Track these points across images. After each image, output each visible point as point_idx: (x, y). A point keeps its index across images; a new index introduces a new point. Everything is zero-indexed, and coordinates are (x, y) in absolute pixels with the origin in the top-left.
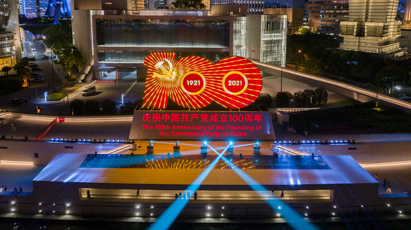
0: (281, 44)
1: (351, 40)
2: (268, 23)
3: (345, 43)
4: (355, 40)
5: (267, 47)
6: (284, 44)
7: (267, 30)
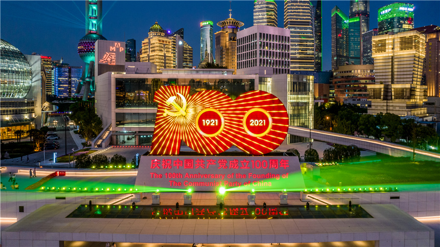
0: (309, 107)
1: (379, 104)
2: (294, 83)
3: (373, 107)
4: (382, 104)
5: (294, 110)
6: (311, 107)
7: (294, 91)
